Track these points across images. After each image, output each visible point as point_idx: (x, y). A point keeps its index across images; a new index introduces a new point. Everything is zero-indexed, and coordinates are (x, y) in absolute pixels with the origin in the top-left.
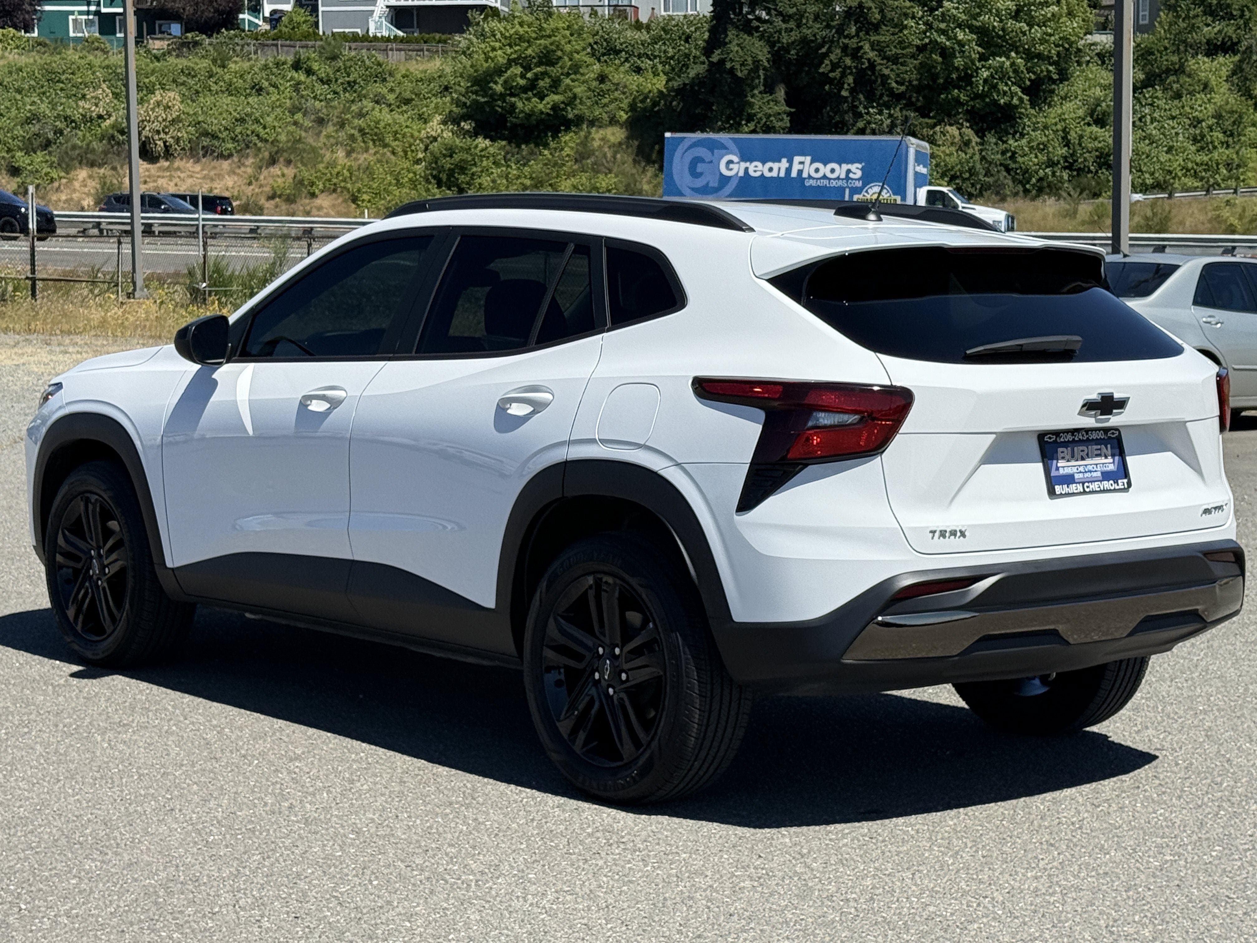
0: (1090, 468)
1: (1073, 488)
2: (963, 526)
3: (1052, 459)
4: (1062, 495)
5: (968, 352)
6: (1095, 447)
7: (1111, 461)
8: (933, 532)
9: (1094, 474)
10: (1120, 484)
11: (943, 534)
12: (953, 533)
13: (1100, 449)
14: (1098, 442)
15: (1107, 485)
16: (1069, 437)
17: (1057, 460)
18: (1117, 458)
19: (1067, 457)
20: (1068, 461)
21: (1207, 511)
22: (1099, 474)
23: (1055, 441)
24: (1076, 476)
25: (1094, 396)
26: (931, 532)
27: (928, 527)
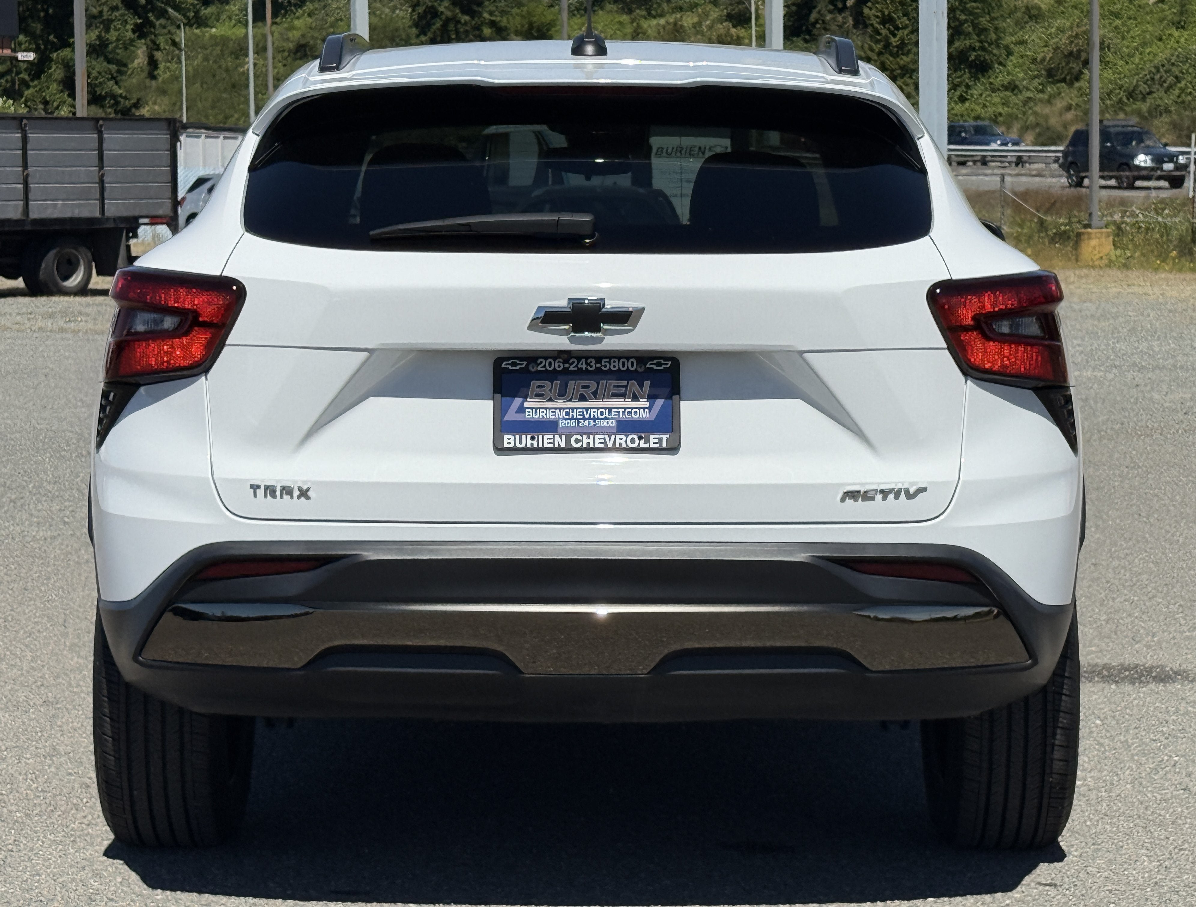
0: (594, 413)
1: (545, 440)
2: (305, 482)
3: (514, 396)
4: (515, 451)
5: (371, 233)
6: (615, 383)
7: (647, 405)
8: (255, 488)
9: (603, 423)
10: (652, 440)
11: (270, 491)
12: (287, 491)
13: (626, 387)
14: (619, 375)
15: (621, 440)
16: (558, 365)
17: (525, 397)
18: (659, 403)
19: (550, 395)
20: (550, 400)
21: (852, 495)
22: (612, 423)
23: (526, 370)
24: (562, 424)
25: (561, 303)
26: (252, 486)
27: (247, 480)
